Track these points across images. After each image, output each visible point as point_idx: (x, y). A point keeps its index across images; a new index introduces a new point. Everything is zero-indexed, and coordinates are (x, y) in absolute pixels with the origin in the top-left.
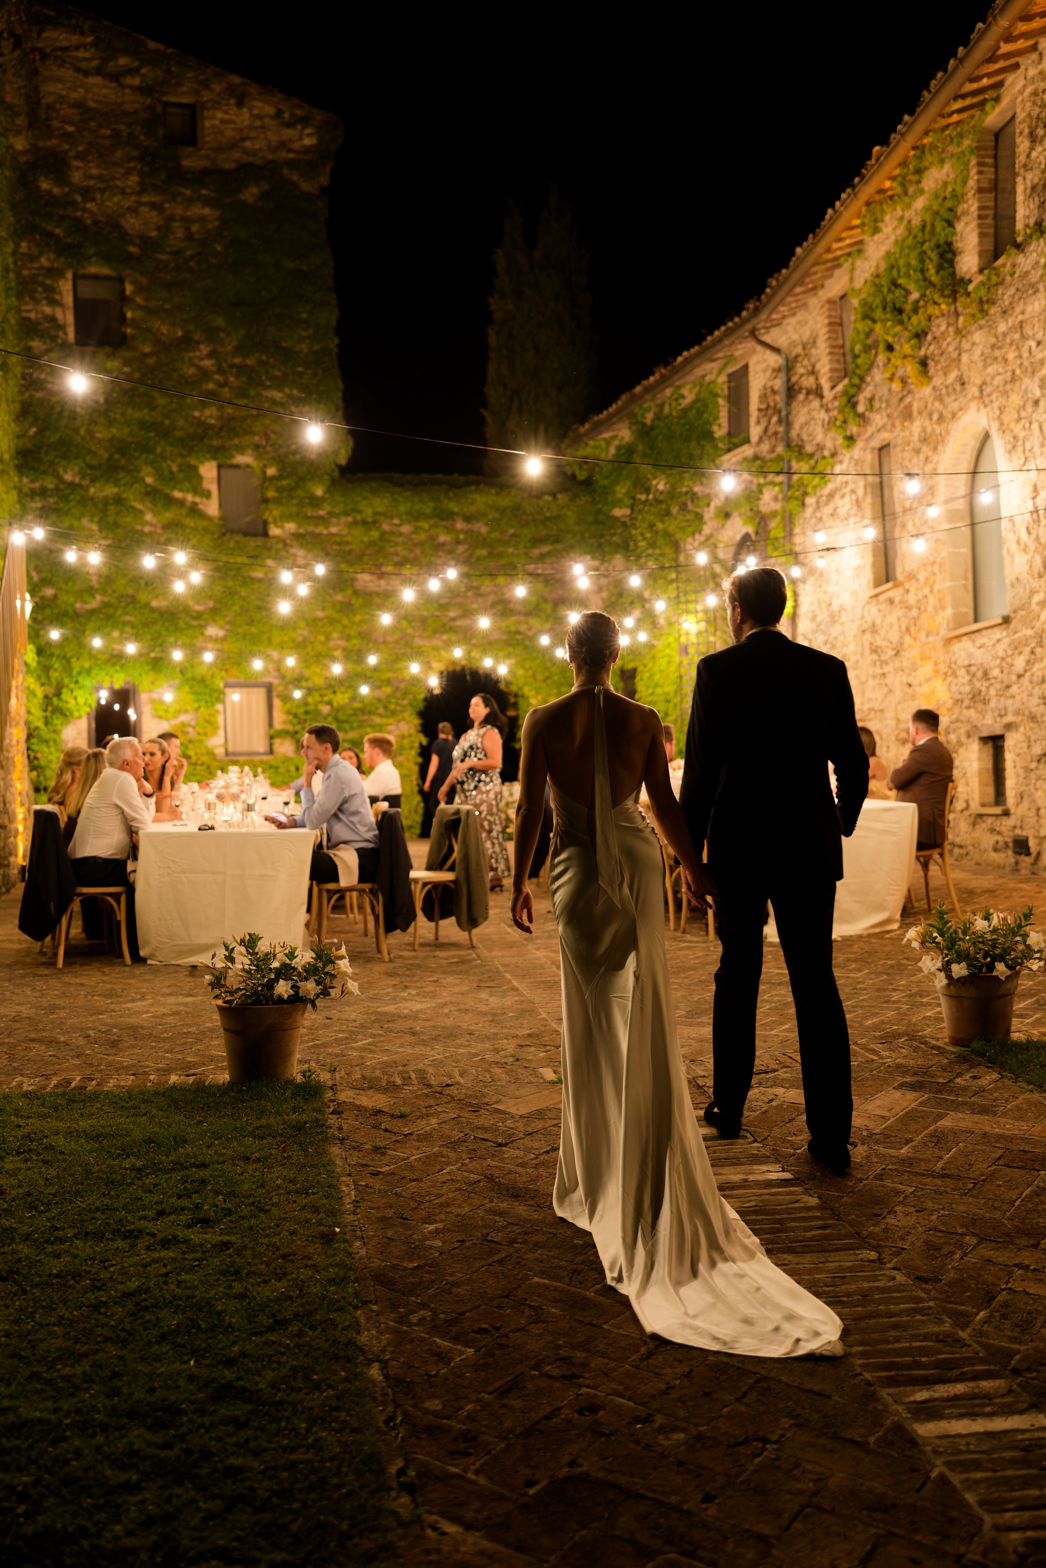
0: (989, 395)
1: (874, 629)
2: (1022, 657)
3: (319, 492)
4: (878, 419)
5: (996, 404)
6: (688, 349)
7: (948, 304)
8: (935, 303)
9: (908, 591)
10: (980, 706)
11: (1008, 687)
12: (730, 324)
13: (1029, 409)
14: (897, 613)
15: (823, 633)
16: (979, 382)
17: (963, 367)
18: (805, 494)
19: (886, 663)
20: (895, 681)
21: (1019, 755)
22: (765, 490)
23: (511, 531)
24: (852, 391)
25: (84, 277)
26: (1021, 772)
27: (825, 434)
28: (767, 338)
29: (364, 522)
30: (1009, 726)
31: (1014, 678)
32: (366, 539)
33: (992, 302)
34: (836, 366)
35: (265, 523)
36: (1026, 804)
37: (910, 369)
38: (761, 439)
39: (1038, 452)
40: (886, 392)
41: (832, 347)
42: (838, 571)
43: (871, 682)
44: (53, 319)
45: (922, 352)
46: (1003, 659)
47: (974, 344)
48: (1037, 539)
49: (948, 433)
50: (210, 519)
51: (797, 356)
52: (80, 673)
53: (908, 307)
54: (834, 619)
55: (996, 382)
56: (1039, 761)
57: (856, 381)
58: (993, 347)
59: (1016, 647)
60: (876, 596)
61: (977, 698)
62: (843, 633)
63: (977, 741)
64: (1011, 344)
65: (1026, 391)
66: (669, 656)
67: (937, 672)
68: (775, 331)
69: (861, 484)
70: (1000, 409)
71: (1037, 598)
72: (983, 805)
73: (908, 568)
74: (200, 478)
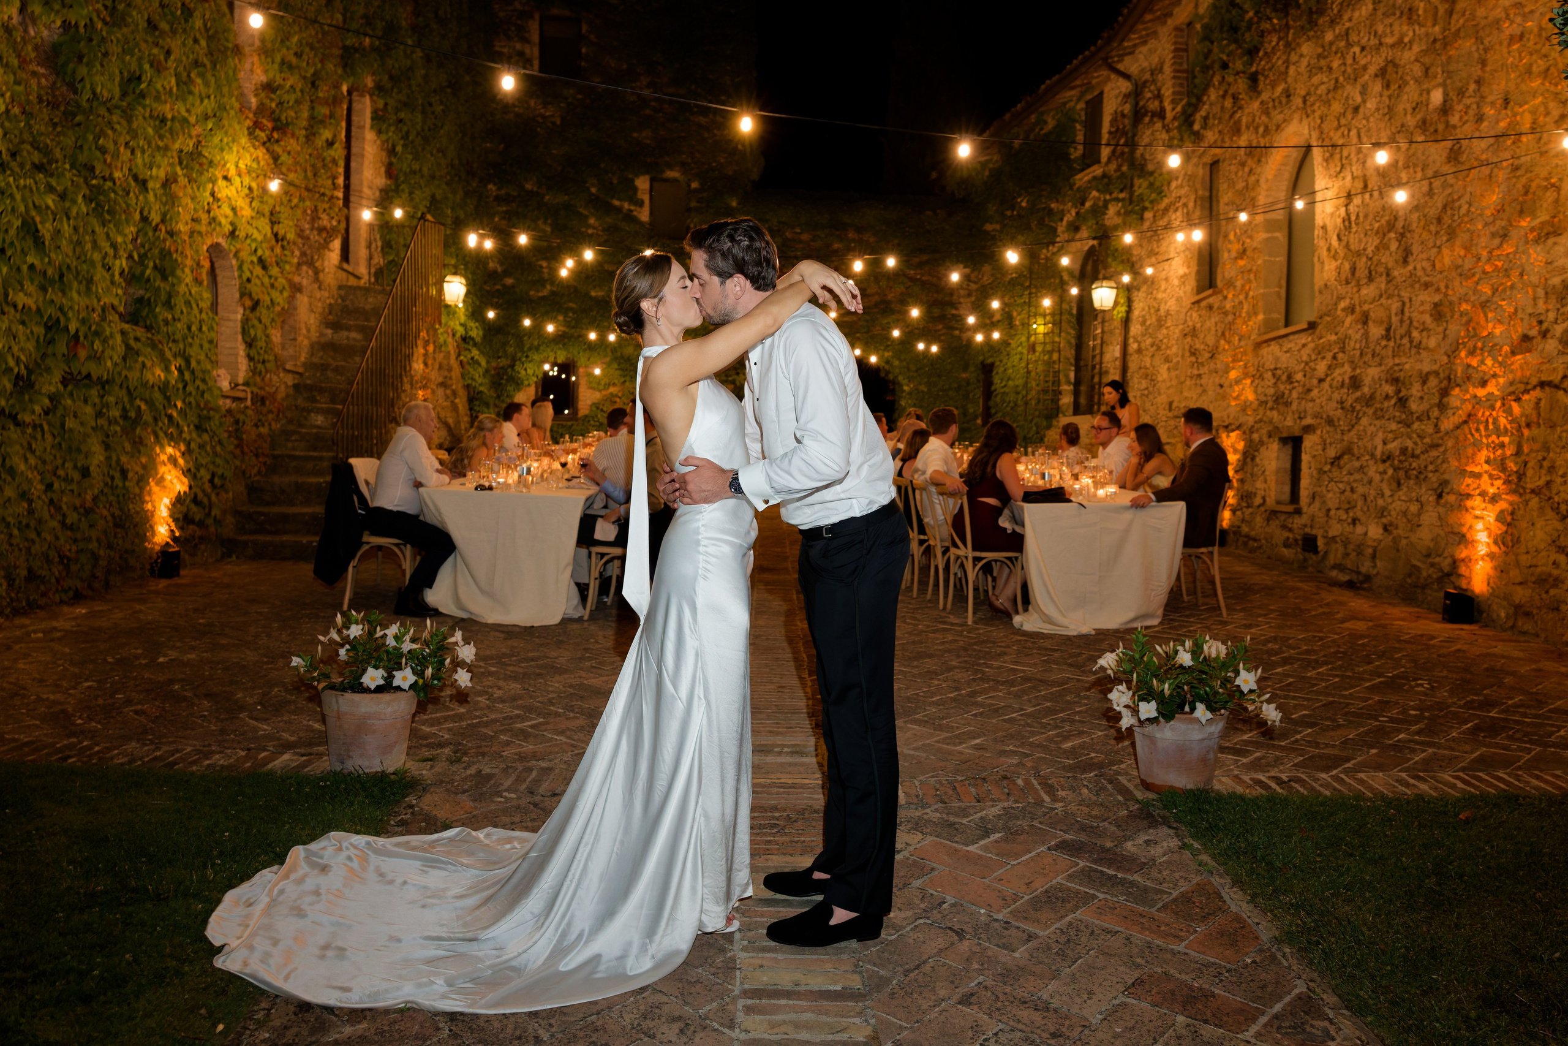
0: (1313, 105)
1: (1194, 332)
2: (1325, 362)
3: (733, 203)
4: (1210, 136)
5: (1318, 114)
7: (1279, 19)
8: (1268, 18)
9: (1225, 298)
10: (1282, 408)
11: (1309, 390)
12: (1087, 52)
13: (1349, 116)
14: (1215, 318)
15: (1152, 336)
16: (1303, 93)
17: (1289, 80)
18: (1145, 209)
19: (1202, 364)
21: (1314, 457)
22: (1111, 206)
24: (1190, 111)
25: (549, 18)
26: (1315, 473)
28: (1121, 67)
30: (1308, 429)
31: (1315, 381)
33: (1321, 12)
34: (1177, 88)
36: (1317, 504)
37: (1241, 85)
38: (1109, 160)
39: (1355, 160)
40: (1218, 109)
41: (1176, 71)
42: (1167, 279)
45: (1254, 69)
46: (1307, 364)
47: (1301, 56)
48: (1347, 246)
49: (1271, 144)
51: (1146, 82)
52: (530, 349)
53: (1243, 25)
54: (1160, 323)
55: (1319, 92)
56: (1332, 464)
57: (1194, 101)
58: (1320, 56)
59: (1319, 352)
60: (1198, 302)
61: (1280, 401)
62: (1168, 336)
63: (1277, 440)
64: (1336, 52)
65: (1347, 99)
66: (1020, 353)
67: (1246, 375)
68: (1128, 60)
69: (1193, 198)
70: (1321, 118)
71: (1342, 305)
72: (1278, 503)
73: (1227, 276)
74: (635, 189)
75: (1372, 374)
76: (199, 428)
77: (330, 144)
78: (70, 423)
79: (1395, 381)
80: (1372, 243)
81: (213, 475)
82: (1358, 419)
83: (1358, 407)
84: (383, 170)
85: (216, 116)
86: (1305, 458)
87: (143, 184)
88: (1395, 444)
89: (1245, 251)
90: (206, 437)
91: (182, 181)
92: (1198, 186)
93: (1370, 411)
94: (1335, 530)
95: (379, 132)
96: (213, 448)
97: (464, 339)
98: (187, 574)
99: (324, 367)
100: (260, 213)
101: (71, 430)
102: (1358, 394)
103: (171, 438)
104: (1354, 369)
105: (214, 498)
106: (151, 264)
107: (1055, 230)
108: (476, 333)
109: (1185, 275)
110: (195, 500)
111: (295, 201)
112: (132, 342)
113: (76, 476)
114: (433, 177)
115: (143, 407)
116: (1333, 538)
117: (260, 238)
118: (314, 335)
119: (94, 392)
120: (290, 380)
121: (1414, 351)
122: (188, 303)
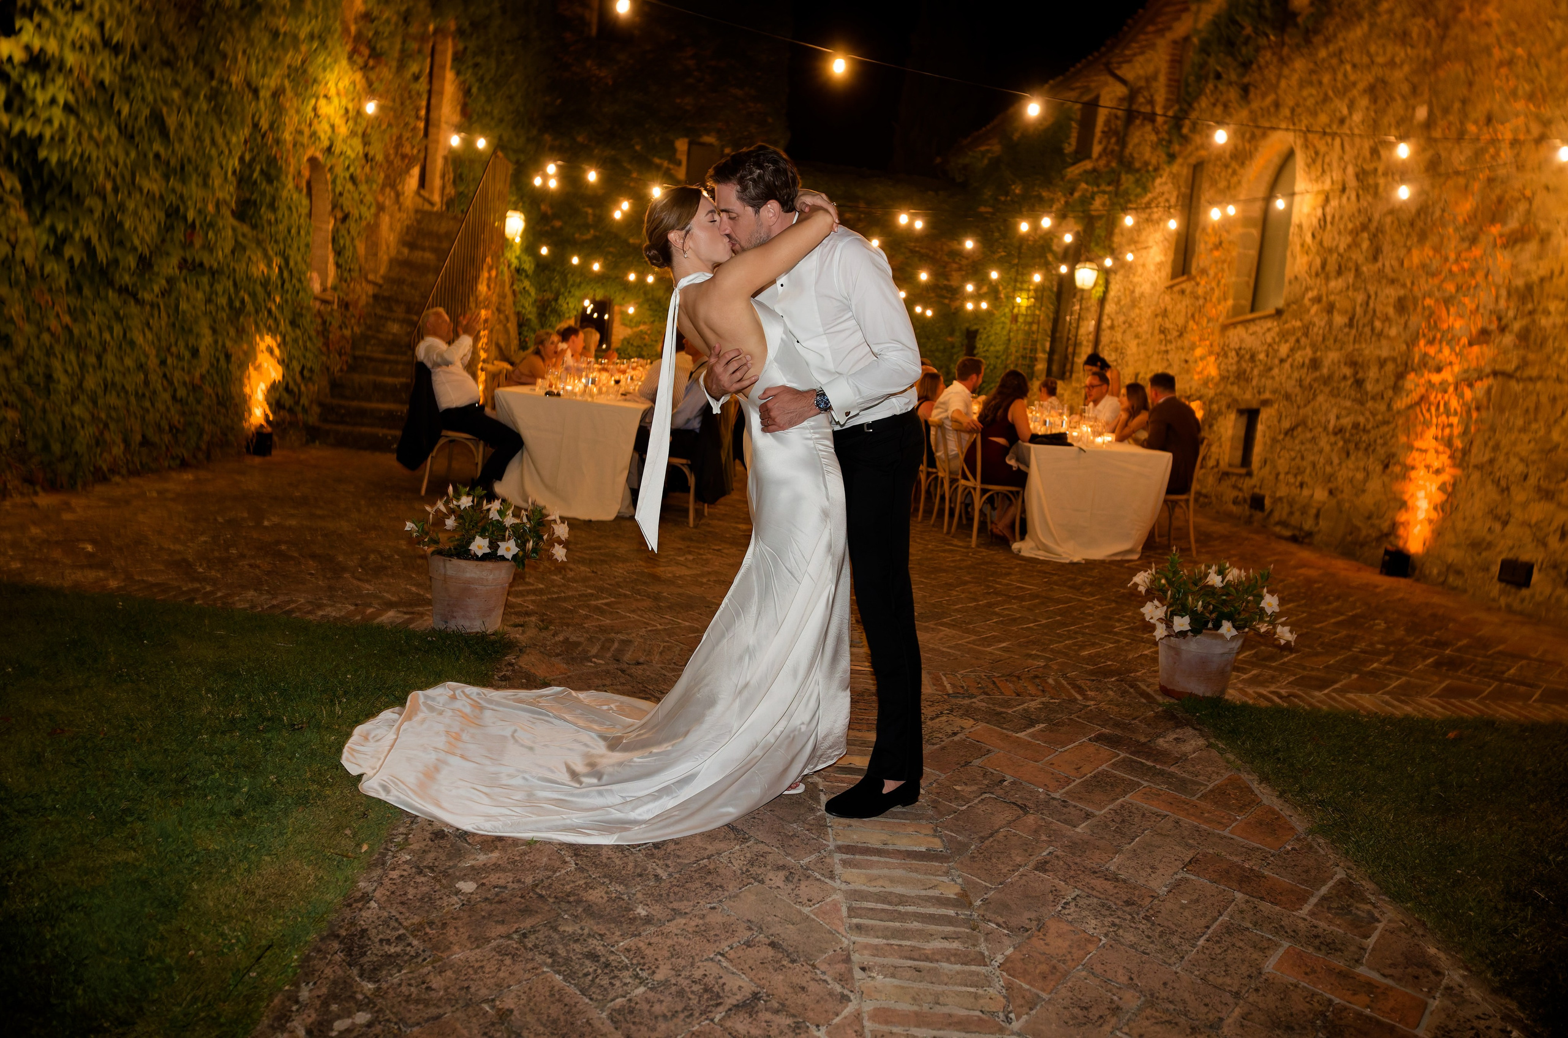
0: (1299, 115)
1: (1165, 313)
2: (1287, 345)
4: (1198, 139)
5: (1304, 123)
7: (1276, 36)
9: (1198, 284)
10: (1242, 383)
11: (1270, 369)
12: (1090, 58)
13: (1335, 126)
14: (1187, 301)
15: (1124, 315)
16: (1291, 103)
17: (1280, 92)
18: (1128, 200)
19: (1170, 342)
21: (1269, 427)
24: (1180, 116)
26: (1268, 441)
27: (1152, 153)
28: (1118, 72)
30: (1266, 403)
31: (1277, 361)
33: (1316, 32)
34: (1169, 95)
36: (1267, 469)
37: (1233, 94)
38: (1100, 156)
41: (1170, 80)
42: (1144, 266)
43: (1155, 357)
45: (1246, 80)
46: (1270, 345)
47: (1294, 70)
48: (1321, 243)
49: (1256, 149)
51: (1141, 88)
52: (574, 285)
53: (1240, 40)
54: (1134, 304)
55: (1307, 104)
56: (1286, 434)
57: (1185, 107)
58: (1312, 72)
59: (1284, 336)
60: (1171, 287)
61: (1241, 377)
62: (1140, 316)
63: (1235, 412)
64: (1328, 69)
65: (1334, 111)
66: (1003, 323)
67: (1211, 353)
68: (1125, 66)
69: (1175, 194)
70: (1307, 127)
71: (1310, 295)
72: (1230, 465)
73: (1202, 265)
74: (674, 150)
75: (1332, 357)
76: (293, 323)
77: (416, 78)
78: (184, 306)
79: (1353, 364)
80: (1344, 242)
81: (303, 368)
82: (1315, 396)
83: (1315, 385)
84: (459, 108)
85: (321, 38)
86: (1260, 427)
87: (256, 92)
88: (1348, 419)
89: (1221, 243)
90: (298, 332)
91: (289, 93)
92: (1182, 186)
93: (1327, 390)
94: (1283, 491)
95: (458, 73)
96: (305, 343)
97: (518, 271)
98: (277, 455)
99: (400, 282)
100: (353, 133)
101: (184, 312)
102: (1317, 374)
103: (269, 329)
104: (1315, 352)
105: (303, 388)
106: (258, 168)
108: (529, 266)
109: (1161, 263)
110: (287, 389)
111: (384, 127)
112: (240, 239)
113: (187, 355)
114: (501, 120)
115: (246, 298)
116: (1280, 499)
117: (353, 156)
118: (393, 252)
119: (205, 280)
120: (370, 290)
121: (1374, 339)
122: (290, 208)
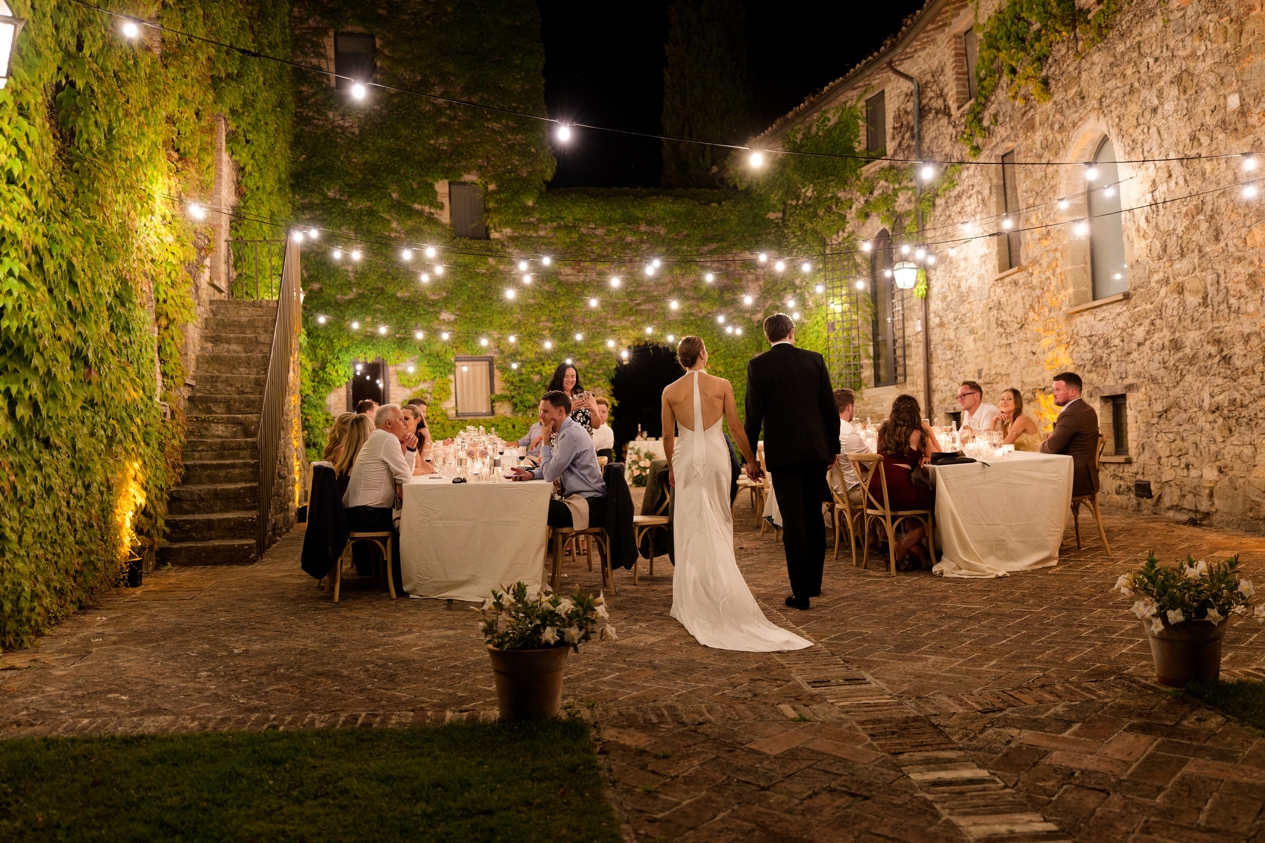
0: (1108, 106)
1: (999, 306)
2: (1142, 328)
3: (530, 203)
4: (1001, 132)
5: (1115, 114)
6: (833, 81)
7: (1068, 32)
8: (1056, 31)
9: (1032, 274)
10: (1101, 370)
11: (1129, 354)
12: (870, 58)
13: (1148, 115)
14: (1021, 293)
15: (953, 311)
16: (1098, 95)
17: (1083, 84)
18: (936, 196)
19: (1011, 334)
20: (1022, 350)
21: (1140, 412)
22: (899, 194)
23: (685, 232)
24: (978, 109)
25: (343, 34)
26: (1142, 426)
27: (953, 146)
28: (899, 68)
29: (566, 227)
30: (1130, 387)
31: (1134, 346)
32: (568, 240)
33: (1110, 27)
34: (960, 89)
35: (487, 229)
36: (1147, 453)
37: (1033, 88)
38: (894, 153)
40: (1009, 109)
41: (958, 73)
42: (965, 259)
43: (997, 351)
44: (320, 68)
45: (1044, 74)
46: (1123, 330)
47: (1093, 64)
48: (1156, 227)
49: (1068, 139)
50: (443, 226)
51: (927, 83)
52: (340, 351)
53: (1030, 36)
54: (962, 299)
55: (1115, 95)
56: (1160, 417)
57: (982, 100)
58: (1112, 65)
59: (1137, 320)
60: (1001, 279)
61: (1098, 363)
62: (971, 310)
63: (1099, 399)
64: (1129, 62)
65: (1144, 101)
66: (817, 331)
67: (1059, 342)
68: (908, 62)
69: (987, 186)
70: (1119, 117)
71: (1156, 277)
73: (1031, 255)
74: (434, 193)
75: (1191, 337)
76: (147, 442)
79: (1217, 342)
80: (1180, 225)
82: (1183, 376)
83: (1181, 366)
84: (233, 188)
86: (1131, 414)
88: (1222, 397)
89: (1048, 232)
92: (993, 176)
93: (1194, 369)
94: (1168, 475)
95: (231, 153)
96: (154, 461)
98: (146, 583)
99: (214, 380)
101: (79, 450)
102: (1180, 354)
103: (134, 454)
104: (1173, 333)
105: (157, 509)
107: (845, 217)
109: (985, 255)
110: (147, 512)
113: (83, 493)
115: (116, 425)
116: (1167, 482)
118: (197, 349)
120: (186, 393)
121: (1233, 316)
